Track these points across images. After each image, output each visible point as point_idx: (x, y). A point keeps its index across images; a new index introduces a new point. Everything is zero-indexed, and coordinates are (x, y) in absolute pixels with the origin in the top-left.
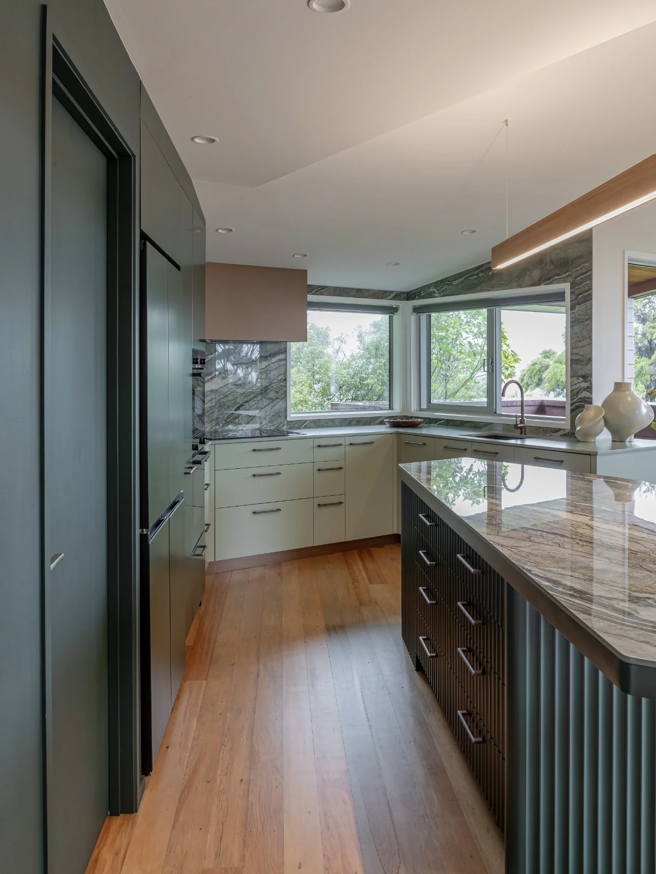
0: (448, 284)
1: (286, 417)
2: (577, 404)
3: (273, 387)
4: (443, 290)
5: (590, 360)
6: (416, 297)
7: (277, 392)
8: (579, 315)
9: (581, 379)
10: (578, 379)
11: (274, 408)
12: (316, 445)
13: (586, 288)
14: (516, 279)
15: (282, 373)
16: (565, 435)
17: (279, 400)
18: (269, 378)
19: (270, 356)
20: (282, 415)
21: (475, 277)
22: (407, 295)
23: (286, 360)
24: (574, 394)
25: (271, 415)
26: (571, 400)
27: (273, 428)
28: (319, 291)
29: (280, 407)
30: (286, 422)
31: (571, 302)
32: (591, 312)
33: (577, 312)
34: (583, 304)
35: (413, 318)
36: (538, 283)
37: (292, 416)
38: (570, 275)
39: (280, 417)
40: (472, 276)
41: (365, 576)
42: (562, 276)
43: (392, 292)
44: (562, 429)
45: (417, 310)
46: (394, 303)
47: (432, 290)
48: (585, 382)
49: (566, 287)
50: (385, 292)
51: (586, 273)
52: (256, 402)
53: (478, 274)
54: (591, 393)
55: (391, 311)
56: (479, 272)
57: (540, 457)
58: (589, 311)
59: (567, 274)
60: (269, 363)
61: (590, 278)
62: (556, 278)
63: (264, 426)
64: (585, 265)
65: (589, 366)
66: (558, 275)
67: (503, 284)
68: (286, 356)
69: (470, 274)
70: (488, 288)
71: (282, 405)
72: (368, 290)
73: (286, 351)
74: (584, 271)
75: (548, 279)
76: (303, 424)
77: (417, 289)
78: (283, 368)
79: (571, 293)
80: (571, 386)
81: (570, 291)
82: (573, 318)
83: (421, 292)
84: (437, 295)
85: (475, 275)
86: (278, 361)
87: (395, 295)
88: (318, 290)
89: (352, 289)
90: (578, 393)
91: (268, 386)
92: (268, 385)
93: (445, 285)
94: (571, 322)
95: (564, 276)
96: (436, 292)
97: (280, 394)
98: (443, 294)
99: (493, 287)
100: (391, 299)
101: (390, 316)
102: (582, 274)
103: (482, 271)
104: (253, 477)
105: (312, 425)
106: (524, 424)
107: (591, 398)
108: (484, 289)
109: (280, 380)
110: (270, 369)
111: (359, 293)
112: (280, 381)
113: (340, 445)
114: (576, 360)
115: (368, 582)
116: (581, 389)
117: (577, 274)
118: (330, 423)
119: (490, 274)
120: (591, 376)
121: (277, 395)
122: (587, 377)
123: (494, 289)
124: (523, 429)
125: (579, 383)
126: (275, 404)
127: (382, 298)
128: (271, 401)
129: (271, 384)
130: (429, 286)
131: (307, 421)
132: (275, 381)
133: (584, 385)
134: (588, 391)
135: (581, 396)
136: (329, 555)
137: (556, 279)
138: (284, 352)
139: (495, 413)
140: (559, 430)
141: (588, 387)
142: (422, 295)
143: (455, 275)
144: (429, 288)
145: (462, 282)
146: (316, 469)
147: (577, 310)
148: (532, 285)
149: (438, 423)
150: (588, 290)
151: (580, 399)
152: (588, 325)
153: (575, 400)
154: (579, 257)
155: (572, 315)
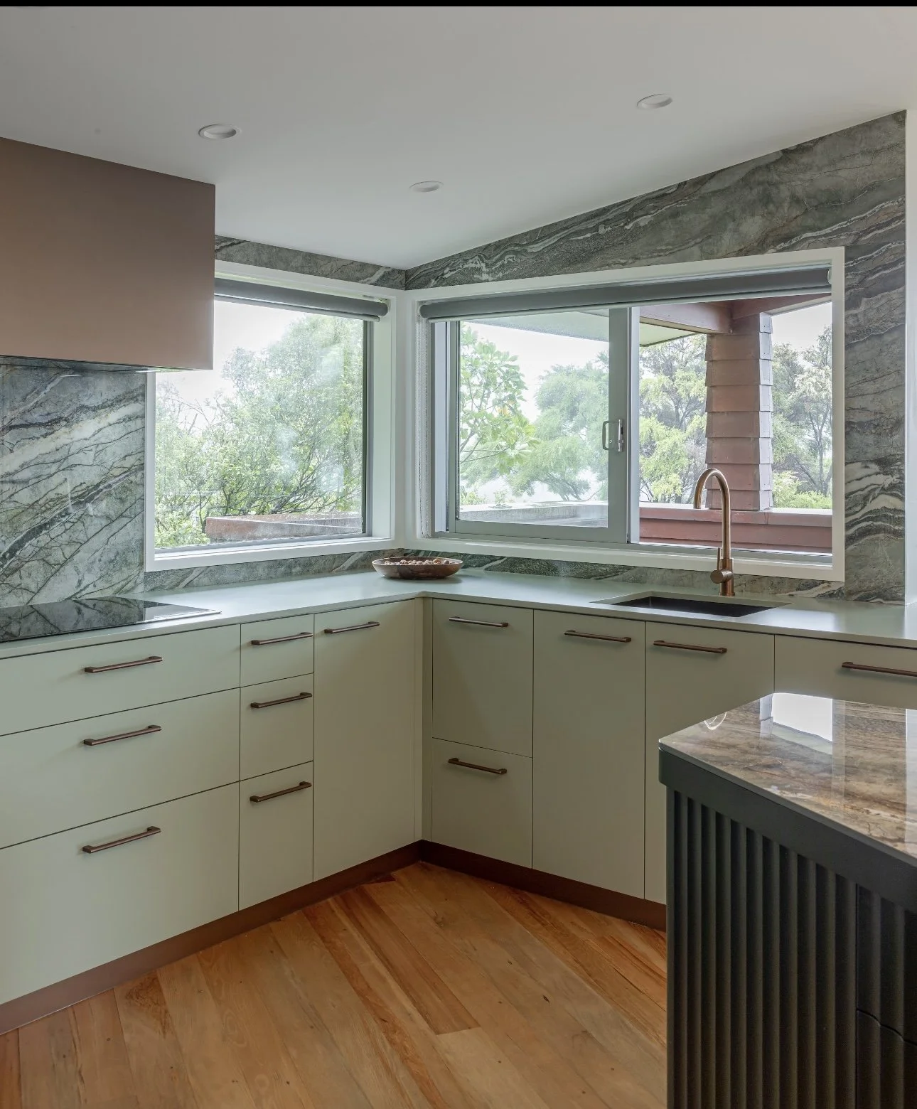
0: (516, 253)
1: (142, 564)
2: (863, 524)
3: (110, 486)
4: (503, 265)
5: (899, 423)
6: (430, 281)
7: (122, 501)
8: (869, 320)
9: (875, 468)
10: (867, 467)
11: (112, 540)
12: (247, 639)
13: (889, 259)
14: (699, 240)
15: (133, 448)
16: (831, 595)
17: (125, 520)
18: (101, 464)
19: (103, 406)
20: (134, 559)
21: (588, 235)
22: (407, 278)
23: (143, 417)
24: (853, 501)
25: (104, 558)
26: (847, 516)
27: (109, 593)
28: (224, 252)
29: (128, 538)
30: (142, 576)
31: (846, 290)
32: (904, 313)
33: (865, 313)
34: (879, 296)
35: (421, 328)
36: (760, 247)
37: (158, 559)
38: (842, 230)
39: (127, 564)
40: (577, 233)
41: (409, 1007)
42: (823, 232)
43: (377, 267)
44: (823, 582)
45: (430, 311)
46: (378, 294)
47: (473, 265)
48: (886, 473)
49: (833, 257)
50: (363, 265)
51: (888, 224)
52: (68, 525)
53: (596, 228)
54: (902, 499)
55: (372, 310)
56: (600, 223)
57: (856, 662)
58: (896, 312)
59: (836, 227)
60: (101, 425)
61: (900, 234)
62: (804, 236)
63: (88, 590)
64: (886, 205)
65: (896, 437)
66: (812, 229)
67: (662, 250)
68: (144, 409)
69: (576, 228)
70: (622, 261)
71: (132, 534)
72: (329, 259)
73: (144, 395)
74: (884, 219)
75: (787, 238)
76: (182, 581)
77: (433, 264)
78: (137, 436)
79: (848, 270)
80: (847, 483)
81: (844, 267)
82: (852, 328)
83: (444, 268)
84: (485, 277)
85: (587, 230)
86: (124, 420)
87: (383, 276)
88: (222, 248)
89: (296, 253)
90: (866, 498)
91: (98, 485)
92: (97, 481)
93: (506, 253)
94: (846, 336)
95: (828, 230)
96: (484, 269)
97: (127, 505)
98: (501, 274)
99: (636, 258)
100: (375, 284)
101: (365, 323)
102: (879, 227)
103: (606, 223)
104: (84, 748)
105: (205, 580)
106: (731, 571)
107: (903, 512)
108: (610, 262)
109: (129, 469)
110: (103, 440)
111: (310, 263)
112: (129, 471)
113: (303, 635)
114: (861, 424)
115: (424, 1025)
116: (875, 489)
117: (862, 226)
118: (244, 573)
119: (627, 227)
120: (902, 460)
121: (119, 507)
122: (890, 463)
123: (637, 262)
124: (729, 583)
125: (869, 476)
126: (115, 530)
127: (357, 280)
128: (104, 522)
129: (107, 477)
130: (464, 257)
131: (191, 570)
132: (116, 472)
133: (886, 480)
134: (892, 495)
135: (873, 505)
136: (273, 925)
137: (807, 239)
138: (140, 398)
139: (629, 542)
140: (814, 584)
141: (892, 486)
142: (446, 276)
143: (535, 231)
144: (466, 261)
145: (553, 247)
146: (246, 704)
147: (862, 308)
148: (740, 253)
149: (488, 566)
150: (895, 264)
151: (870, 512)
152: (893, 342)
153: (857, 516)
154: (871, 188)
155: (851, 322)
